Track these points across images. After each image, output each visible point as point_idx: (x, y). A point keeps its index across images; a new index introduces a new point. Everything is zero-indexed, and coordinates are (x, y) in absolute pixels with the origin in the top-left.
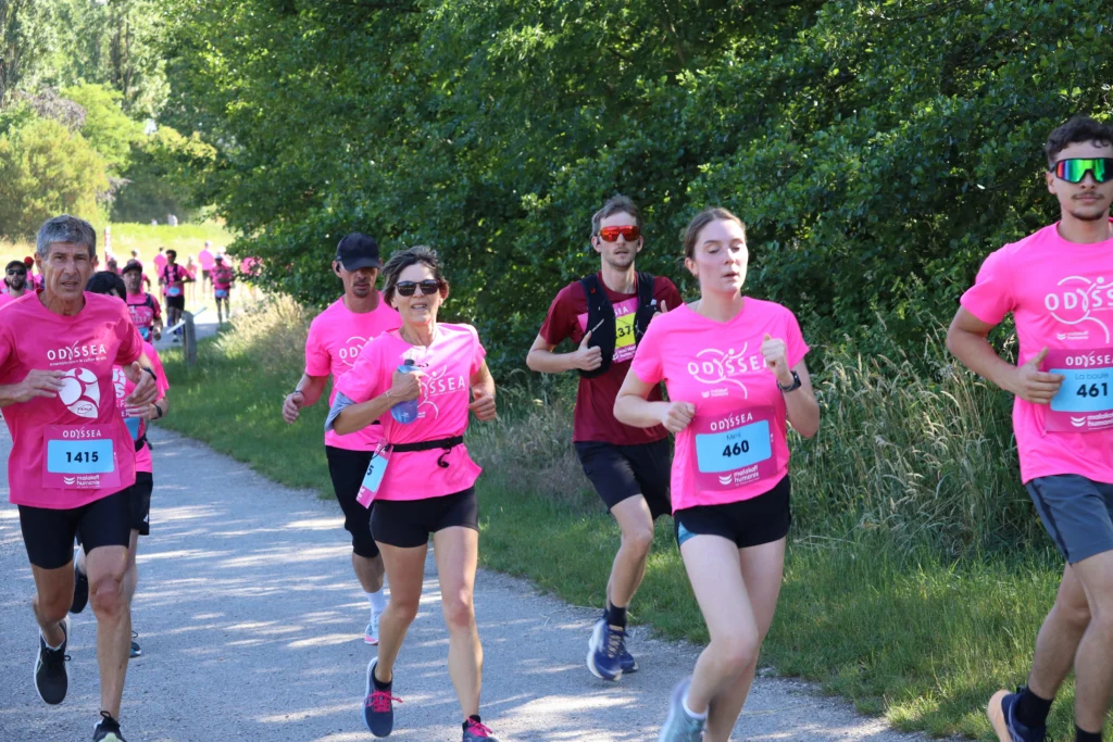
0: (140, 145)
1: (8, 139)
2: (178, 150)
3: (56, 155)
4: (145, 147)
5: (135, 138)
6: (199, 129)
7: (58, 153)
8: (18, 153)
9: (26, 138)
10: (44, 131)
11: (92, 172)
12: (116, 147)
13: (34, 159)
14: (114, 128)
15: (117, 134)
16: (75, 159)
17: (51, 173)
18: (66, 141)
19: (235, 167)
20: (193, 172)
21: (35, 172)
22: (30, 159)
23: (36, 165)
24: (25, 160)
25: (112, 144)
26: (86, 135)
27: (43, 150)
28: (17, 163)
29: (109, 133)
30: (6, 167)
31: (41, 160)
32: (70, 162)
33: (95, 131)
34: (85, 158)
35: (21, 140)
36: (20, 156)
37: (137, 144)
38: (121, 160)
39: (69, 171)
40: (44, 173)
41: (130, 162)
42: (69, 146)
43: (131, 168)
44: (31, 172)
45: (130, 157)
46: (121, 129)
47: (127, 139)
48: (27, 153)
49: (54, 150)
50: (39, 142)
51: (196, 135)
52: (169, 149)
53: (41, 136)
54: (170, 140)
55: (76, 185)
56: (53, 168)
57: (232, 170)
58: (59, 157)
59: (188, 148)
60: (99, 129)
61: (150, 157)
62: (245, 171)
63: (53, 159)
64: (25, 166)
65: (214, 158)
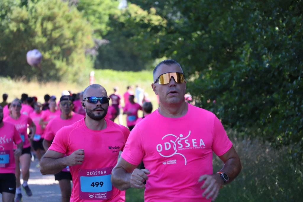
0: (116, 17)
1: (27, 10)
2: (141, 20)
3: (59, 22)
4: (119, 18)
5: (113, 11)
6: (155, 6)
7: (60, 21)
8: (34, 20)
9: (39, 10)
10: (52, 5)
11: (83, 34)
12: (100, 18)
13: (45, 25)
14: (99, 5)
15: (100, 9)
16: (72, 25)
17: (56, 35)
18: (67, 13)
19: (179, 33)
20: (151, 35)
21: (44, 32)
22: (42, 25)
23: (46, 29)
24: (38, 25)
25: (97, 15)
26: (80, 9)
27: (50, 18)
28: (33, 27)
29: (95, 8)
30: (26, 30)
31: (49, 26)
32: (69, 28)
33: (85, 6)
34: (78, 25)
35: (36, 11)
36: (35, 22)
37: (113, 16)
38: (103, 27)
39: (68, 34)
40: (51, 35)
41: (109, 28)
42: (68, 16)
43: (109, 33)
44: (42, 33)
45: (108, 24)
46: (103, 6)
47: (108, 12)
48: (40, 20)
49: (58, 19)
50: (48, 13)
51: (153, 10)
52: (135, 19)
53: (49, 9)
54: (136, 13)
55: (72, 43)
56: (57, 31)
57: (177, 34)
58: (61, 23)
59: (148, 18)
60: (89, 5)
61: (122, 24)
62: (187, 35)
63: (57, 25)
64: (38, 29)
65: (165, 25)
